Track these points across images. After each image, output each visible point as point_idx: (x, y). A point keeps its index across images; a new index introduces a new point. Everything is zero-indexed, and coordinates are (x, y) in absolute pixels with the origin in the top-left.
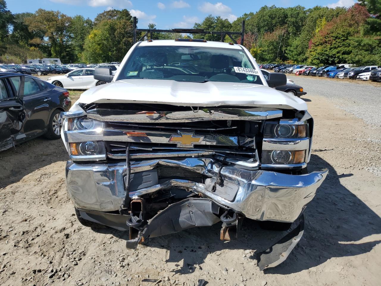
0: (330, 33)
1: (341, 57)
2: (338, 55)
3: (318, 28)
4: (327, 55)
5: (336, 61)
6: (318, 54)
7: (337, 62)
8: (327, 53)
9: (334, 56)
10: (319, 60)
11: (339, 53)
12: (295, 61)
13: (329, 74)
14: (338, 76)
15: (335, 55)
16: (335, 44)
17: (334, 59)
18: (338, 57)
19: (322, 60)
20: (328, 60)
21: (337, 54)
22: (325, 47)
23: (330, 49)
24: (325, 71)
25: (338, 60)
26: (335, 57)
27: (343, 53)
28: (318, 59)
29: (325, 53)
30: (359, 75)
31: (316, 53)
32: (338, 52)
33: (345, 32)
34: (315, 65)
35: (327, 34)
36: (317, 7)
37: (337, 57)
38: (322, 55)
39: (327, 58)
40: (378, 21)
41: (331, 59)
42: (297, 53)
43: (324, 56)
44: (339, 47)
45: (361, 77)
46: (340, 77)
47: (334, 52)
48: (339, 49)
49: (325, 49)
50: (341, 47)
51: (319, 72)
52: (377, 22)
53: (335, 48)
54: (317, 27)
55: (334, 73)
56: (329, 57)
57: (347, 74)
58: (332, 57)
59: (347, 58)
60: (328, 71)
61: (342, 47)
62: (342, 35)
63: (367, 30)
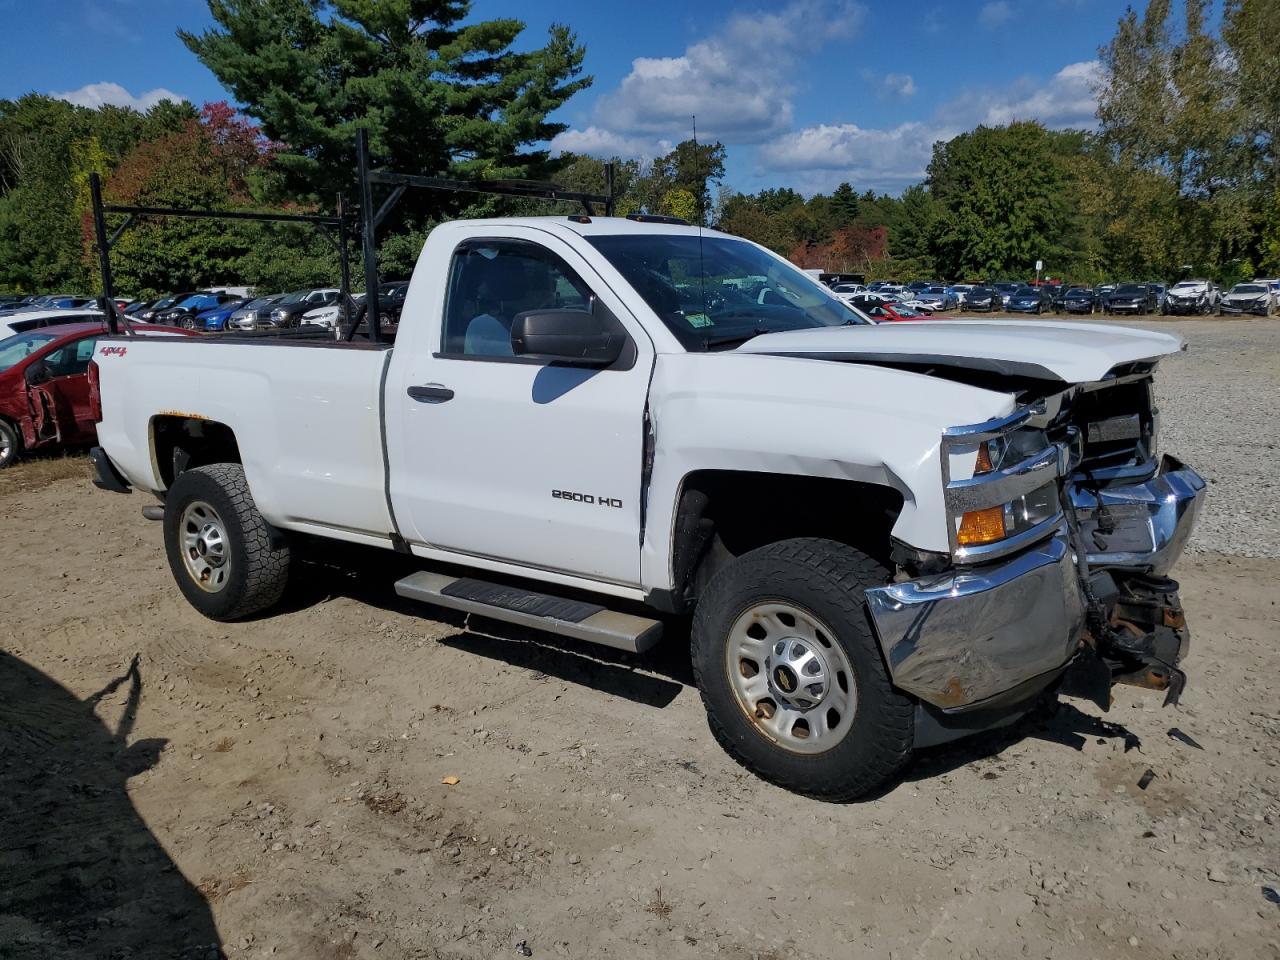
0: (149, 191)
1: (206, 265)
2: (196, 258)
3: (82, 170)
4: (161, 258)
5: (194, 280)
6: (128, 256)
7: (198, 281)
8: (159, 253)
9: (184, 263)
10: (137, 276)
11: (198, 253)
12: (15, 284)
13: (205, 320)
14: (237, 323)
15: (185, 258)
16: (176, 224)
17: (186, 272)
18: (198, 265)
19: (146, 275)
20: (165, 275)
21: (192, 255)
22: (147, 234)
23: (166, 240)
24: (184, 310)
25: (199, 275)
26: (187, 267)
27: (211, 254)
28: (133, 273)
29: (152, 252)
30: (306, 315)
31: (121, 254)
32: (194, 251)
33: (199, 189)
34: (129, 293)
35: (142, 192)
36: (33, 96)
37: (192, 265)
38: (141, 259)
39: (162, 268)
40: (312, 163)
41: (177, 273)
42: (18, 254)
43: (150, 263)
44: (190, 233)
45: (313, 322)
46: (245, 326)
47: (181, 249)
48: (195, 241)
49: (149, 240)
50: (197, 234)
51: (166, 315)
52: (307, 164)
53: (181, 237)
54: (78, 167)
55: (220, 316)
56: (168, 265)
57: (268, 315)
58: (177, 266)
59: (242, 269)
60: (194, 311)
61: (202, 236)
62: (191, 198)
63: (279, 186)
